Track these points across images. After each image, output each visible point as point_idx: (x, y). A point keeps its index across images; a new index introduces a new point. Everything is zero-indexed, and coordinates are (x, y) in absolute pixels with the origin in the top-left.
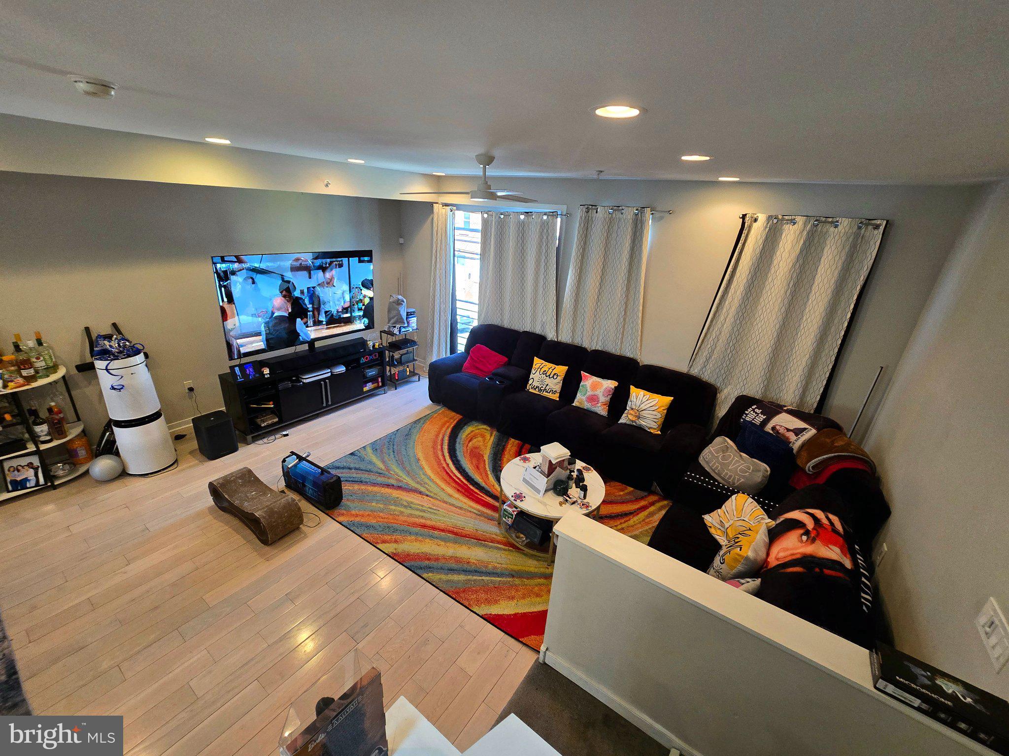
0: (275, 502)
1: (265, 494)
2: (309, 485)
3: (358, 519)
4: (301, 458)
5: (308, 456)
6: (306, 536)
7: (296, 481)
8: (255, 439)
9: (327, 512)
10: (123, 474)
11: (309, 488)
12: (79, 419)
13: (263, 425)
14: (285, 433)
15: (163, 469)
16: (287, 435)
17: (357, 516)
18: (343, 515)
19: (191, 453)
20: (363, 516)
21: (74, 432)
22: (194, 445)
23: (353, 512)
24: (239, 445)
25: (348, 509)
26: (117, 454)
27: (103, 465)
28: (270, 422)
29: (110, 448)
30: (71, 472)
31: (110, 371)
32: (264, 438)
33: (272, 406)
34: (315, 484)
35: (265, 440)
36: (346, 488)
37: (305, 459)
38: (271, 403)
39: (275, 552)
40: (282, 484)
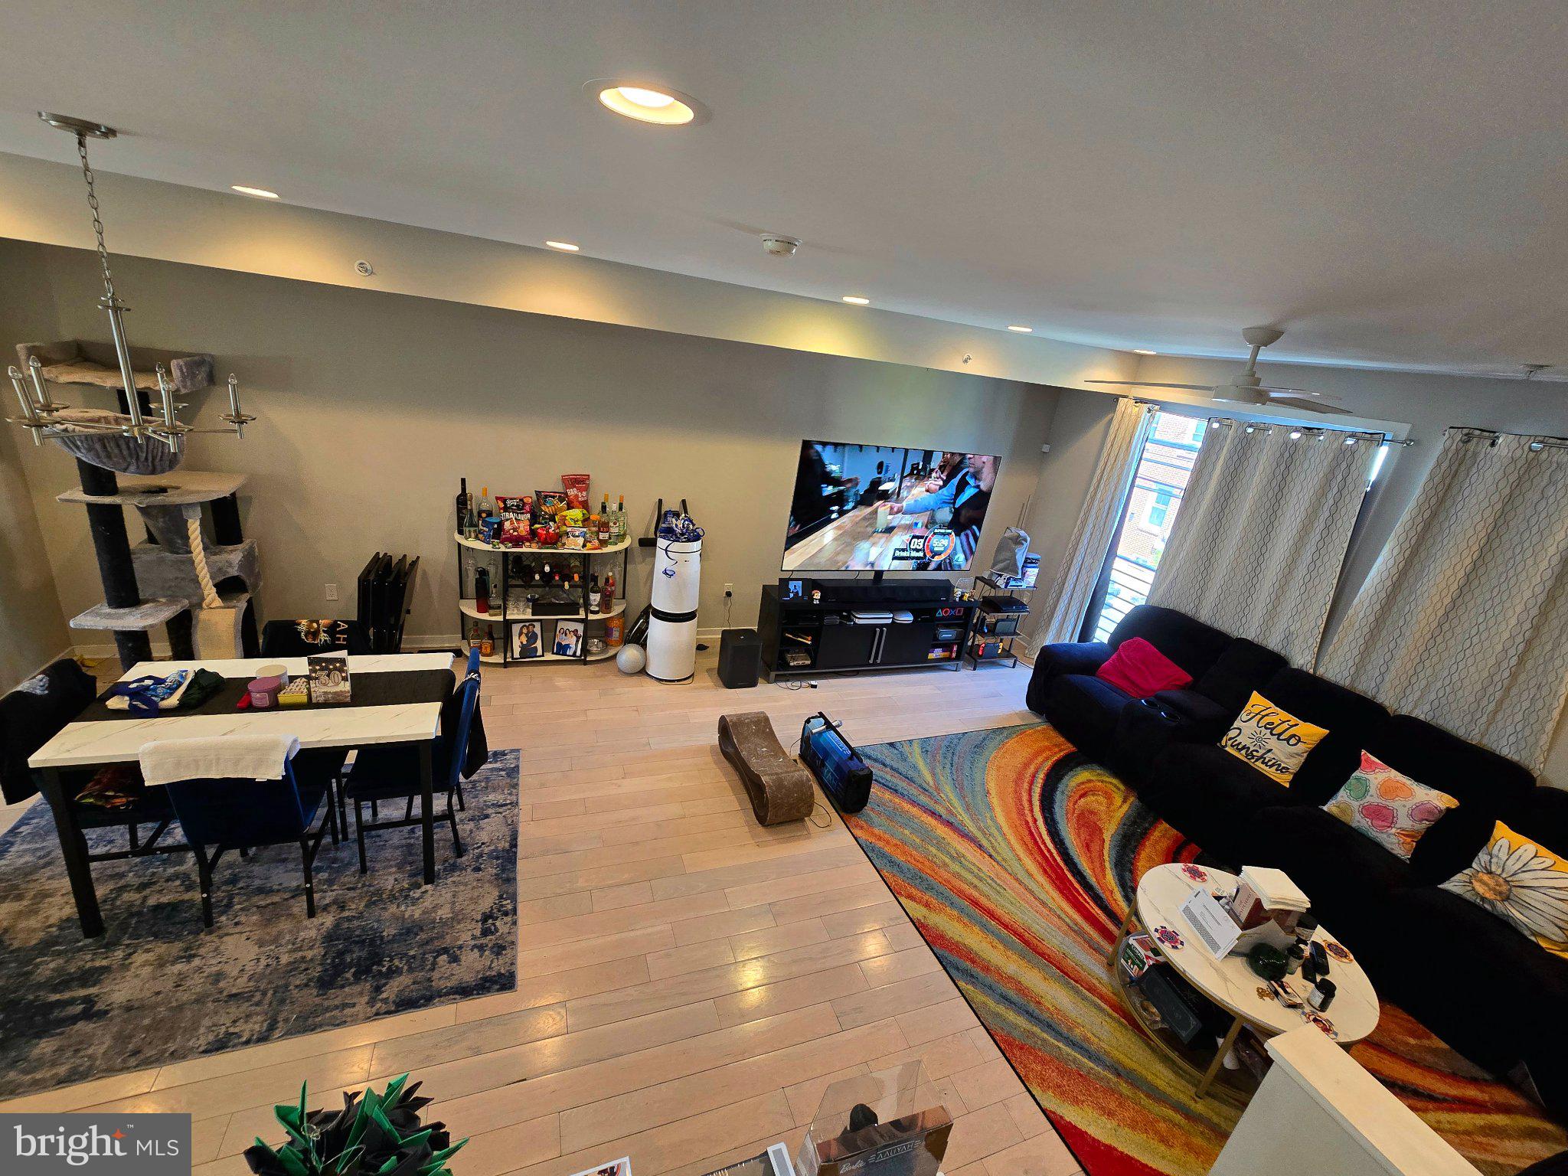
0: (786, 772)
1: (776, 756)
2: (829, 767)
3: (880, 844)
4: (829, 726)
5: (839, 726)
6: (808, 836)
7: (815, 754)
8: (778, 679)
9: (842, 814)
10: (643, 672)
11: (829, 771)
12: (624, 598)
13: (792, 664)
14: (813, 683)
15: (678, 681)
16: (814, 687)
17: (880, 838)
18: (862, 828)
19: (709, 670)
20: (888, 843)
21: (617, 609)
22: (714, 661)
23: (876, 831)
24: (760, 680)
25: (870, 823)
26: (644, 646)
27: (629, 655)
28: (801, 662)
29: (639, 638)
30: (602, 652)
31: (669, 553)
32: (788, 681)
33: (809, 643)
34: (838, 768)
35: (789, 684)
36: (875, 790)
37: (834, 729)
38: (810, 638)
39: (771, 838)
40: (794, 751)
